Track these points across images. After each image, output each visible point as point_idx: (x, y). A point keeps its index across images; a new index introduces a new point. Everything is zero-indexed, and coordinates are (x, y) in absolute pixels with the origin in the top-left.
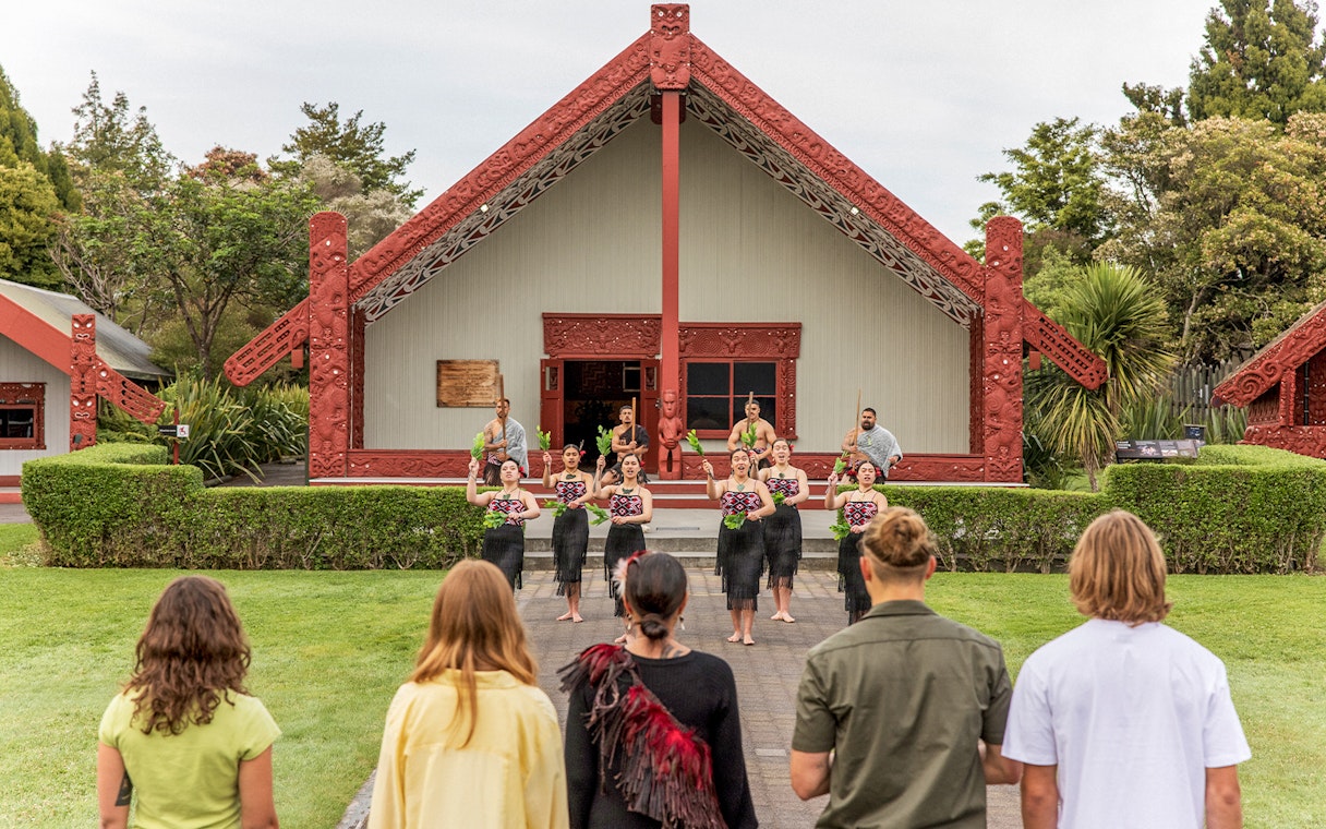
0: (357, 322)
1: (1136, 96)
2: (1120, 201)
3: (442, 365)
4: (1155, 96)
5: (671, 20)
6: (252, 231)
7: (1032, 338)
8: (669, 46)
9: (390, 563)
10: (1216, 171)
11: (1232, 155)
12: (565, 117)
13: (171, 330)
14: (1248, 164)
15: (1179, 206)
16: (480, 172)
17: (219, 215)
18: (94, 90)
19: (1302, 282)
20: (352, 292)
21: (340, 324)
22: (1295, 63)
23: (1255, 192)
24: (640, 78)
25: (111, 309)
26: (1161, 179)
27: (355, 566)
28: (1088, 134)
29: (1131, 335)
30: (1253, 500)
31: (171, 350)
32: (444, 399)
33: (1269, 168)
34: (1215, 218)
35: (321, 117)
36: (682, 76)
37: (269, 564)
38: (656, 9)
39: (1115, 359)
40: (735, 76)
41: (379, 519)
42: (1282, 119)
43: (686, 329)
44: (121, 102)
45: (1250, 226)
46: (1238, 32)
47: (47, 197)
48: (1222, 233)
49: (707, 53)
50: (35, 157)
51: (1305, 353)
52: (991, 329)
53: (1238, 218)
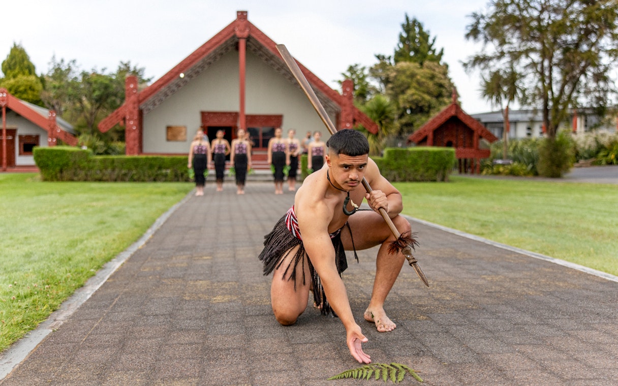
0: (141, 113)
1: (378, 57)
2: (374, 88)
3: (169, 128)
4: (383, 57)
5: (242, 15)
6: (107, 87)
7: (357, 118)
8: (242, 24)
9: (155, 180)
10: (403, 78)
11: (408, 73)
12: (208, 46)
13: (81, 120)
14: (413, 76)
15: (392, 89)
16: (181, 64)
17: (96, 82)
18: (54, 57)
19: (428, 112)
20: (139, 102)
21: (136, 112)
22: (424, 48)
23: (414, 84)
24: (232, 34)
25: (60, 113)
26: (386, 81)
27: (143, 181)
28: (363, 69)
29: (387, 117)
30: (430, 160)
31: (80, 127)
32: (169, 138)
33: (418, 77)
34: (403, 92)
35: (126, 65)
36: (246, 34)
37: (115, 180)
38: (238, 12)
39: (381, 124)
40: (262, 34)
41: (151, 167)
42: (421, 64)
43: (247, 116)
44: (62, 61)
45: (413, 95)
46: (408, 38)
47: (39, 87)
48: (405, 97)
49: (254, 26)
50: (36, 75)
51: (435, 126)
52: (343, 115)
53: (410, 92)
